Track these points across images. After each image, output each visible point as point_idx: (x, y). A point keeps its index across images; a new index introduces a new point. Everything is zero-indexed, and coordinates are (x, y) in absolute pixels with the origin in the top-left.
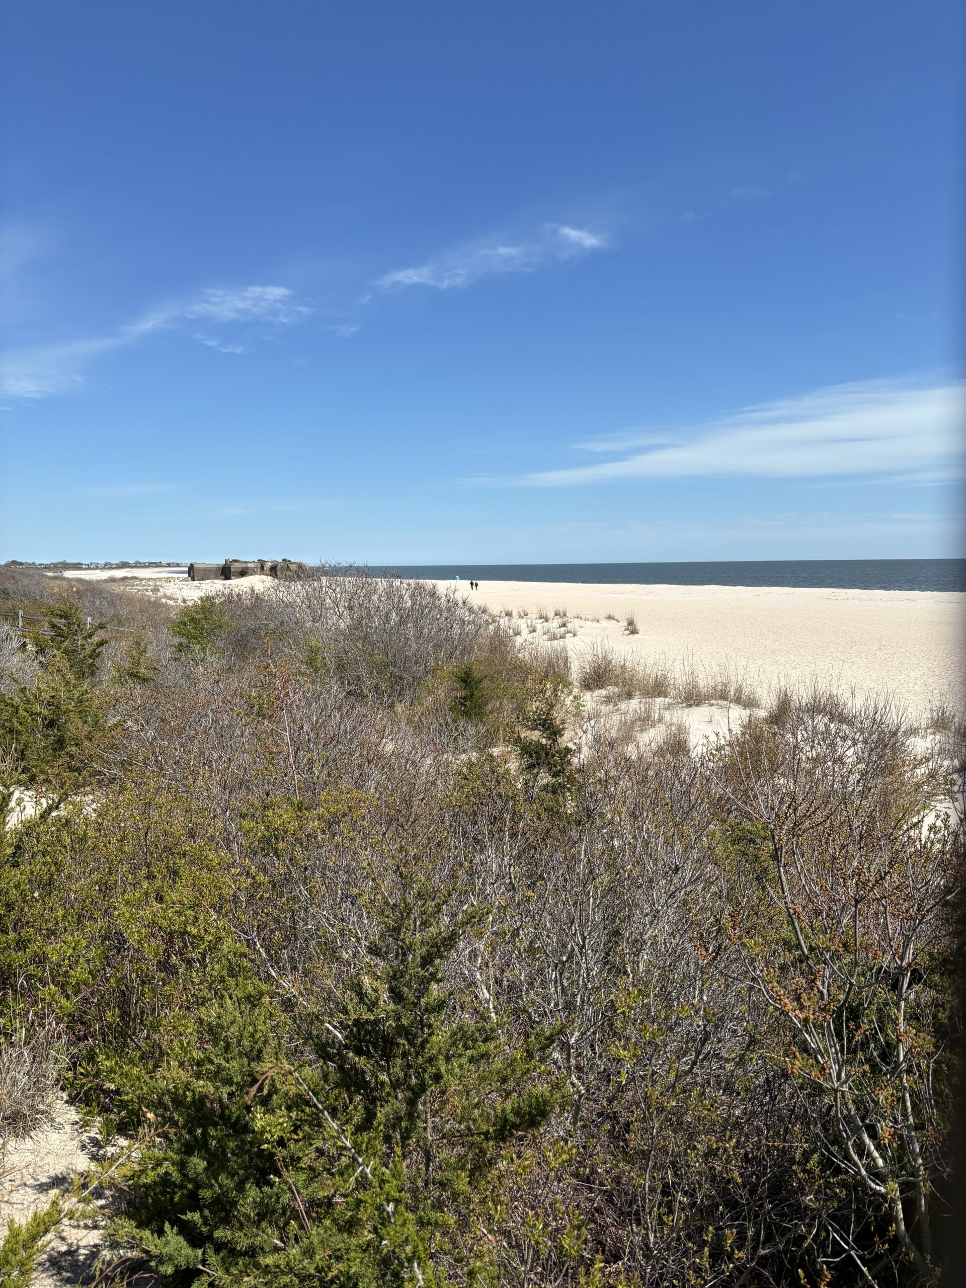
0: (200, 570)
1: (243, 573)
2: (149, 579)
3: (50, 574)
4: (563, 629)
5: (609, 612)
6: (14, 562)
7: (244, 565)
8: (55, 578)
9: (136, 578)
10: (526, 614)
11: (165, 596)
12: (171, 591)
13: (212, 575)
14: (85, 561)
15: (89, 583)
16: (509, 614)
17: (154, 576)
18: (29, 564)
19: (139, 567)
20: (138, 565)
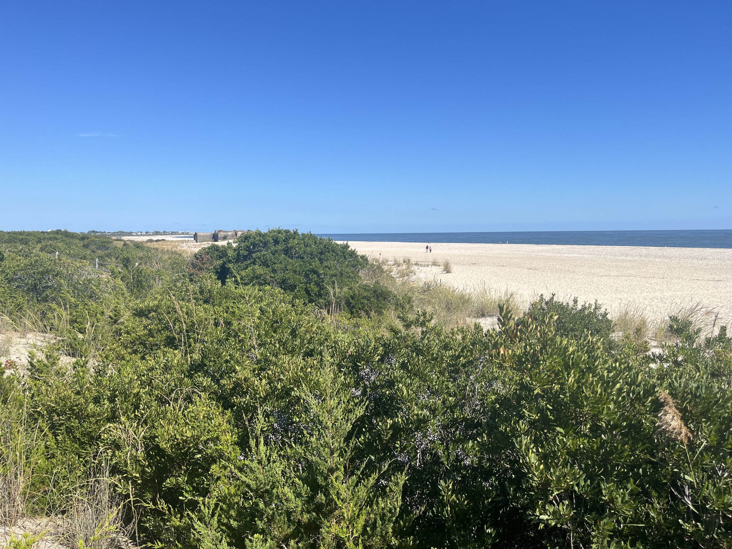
0: (200, 236)
1: (225, 238)
2: (171, 241)
3: (114, 238)
4: (408, 270)
6: (93, 231)
7: (225, 233)
8: (117, 240)
9: (164, 240)
11: (180, 250)
12: (184, 248)
13: (207, 239)
15: (137, 243)
16: (377, 261)
17: (175, 239)
18: (102, 233)
19: (166, 234)
20: (165, 233)
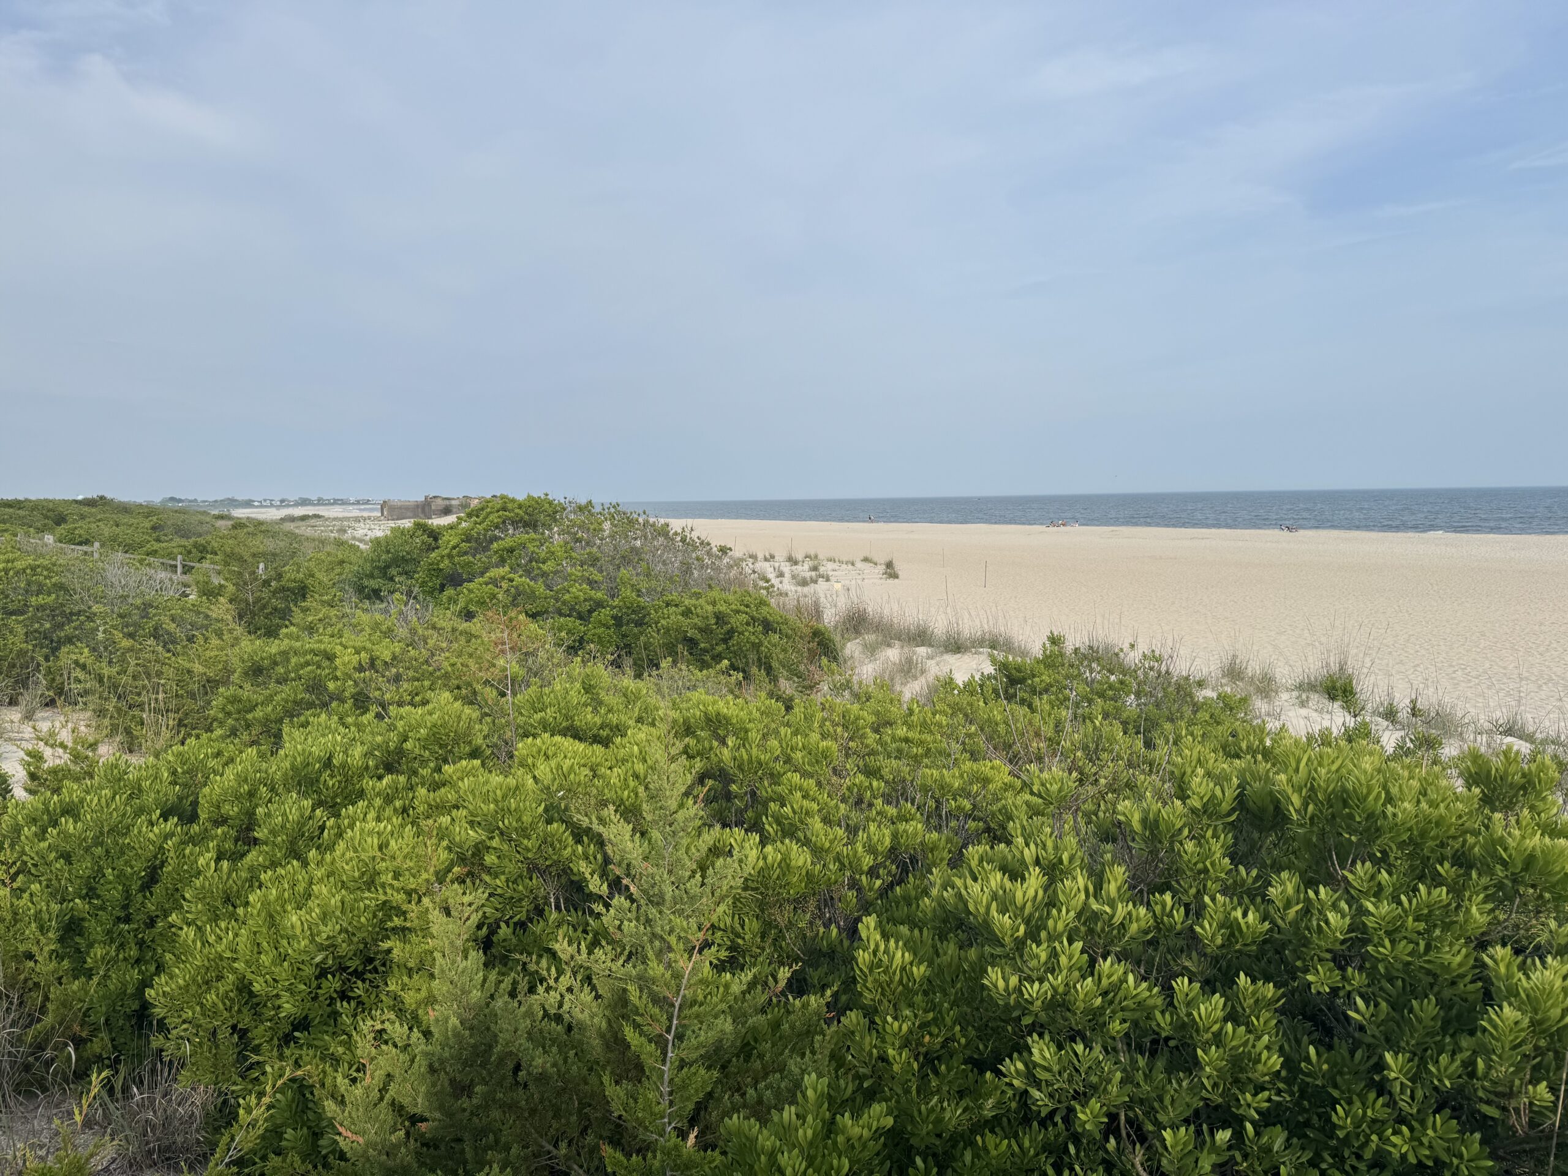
0: (394, 508)
1: (445, 512)
2: (335, 519)
4: (813, 574)
5: (868, 555)
6: (172, 499)
7: (447, 502)
8: (221, 517)
9: (318, 516)
10: (772, 557)
11: (354, 538)
12: (361, 531)
13: (409, 514)
14: (257, 497)
15: (261, 523)
16: (754, 557)
17: (340, 515)
18: (190, 501)
19: (323, 504)
20: (320, 502)
